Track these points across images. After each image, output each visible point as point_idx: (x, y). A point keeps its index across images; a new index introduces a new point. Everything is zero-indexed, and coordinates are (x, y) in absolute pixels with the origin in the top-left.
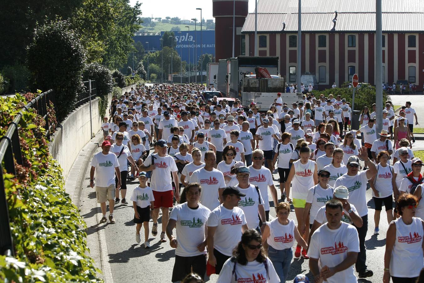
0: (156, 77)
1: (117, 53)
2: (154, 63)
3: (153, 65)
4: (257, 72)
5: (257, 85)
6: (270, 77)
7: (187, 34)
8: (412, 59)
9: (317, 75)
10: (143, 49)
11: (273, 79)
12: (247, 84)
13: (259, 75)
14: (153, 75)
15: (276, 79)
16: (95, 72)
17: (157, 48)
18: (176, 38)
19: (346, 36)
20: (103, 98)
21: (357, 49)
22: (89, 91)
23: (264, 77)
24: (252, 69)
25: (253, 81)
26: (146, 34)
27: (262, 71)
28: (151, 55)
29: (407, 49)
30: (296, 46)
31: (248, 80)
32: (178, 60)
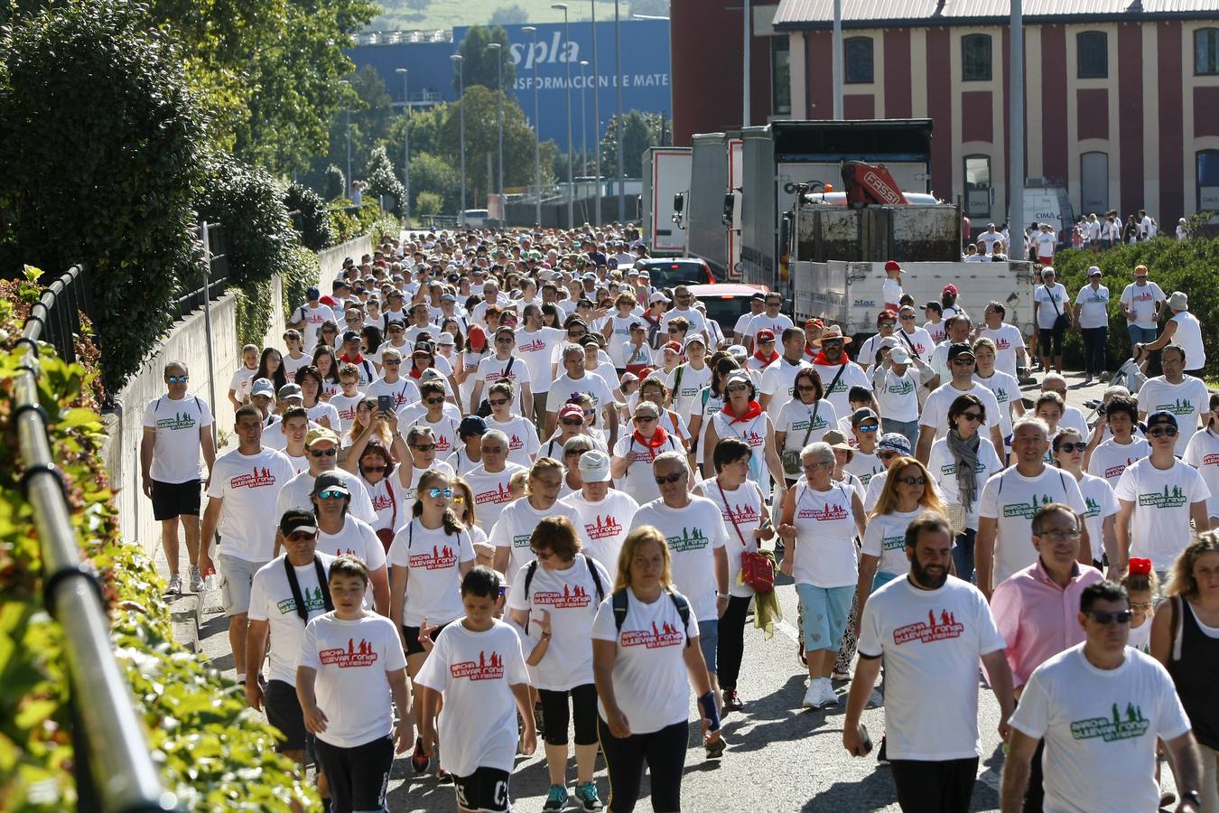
0: (438, 207)
1: (289, 115)
2: (427, 151)
3: (425, 158)
4: (851, 181)
5: (852, 235)
6: (903, 200)
7: (557, 35)
9: (1074, 186)
10: (386, 97)
11: (914, 208)
12: (810, 230)
13: (860, 194)
14: (426, 197)
15: (925, 209)
16: (219, 193)
17: (438, 93)
18: (513, 51)
19: (1187, 32)
20: (251, 292)
23: (876, 199)
24: (830, 170)
25: (835, 218)
26: (395, 39)
27: (869, 178)
28: (419, 119)
30: (988, 77)
31: (817, 215)
32: (525, 136)
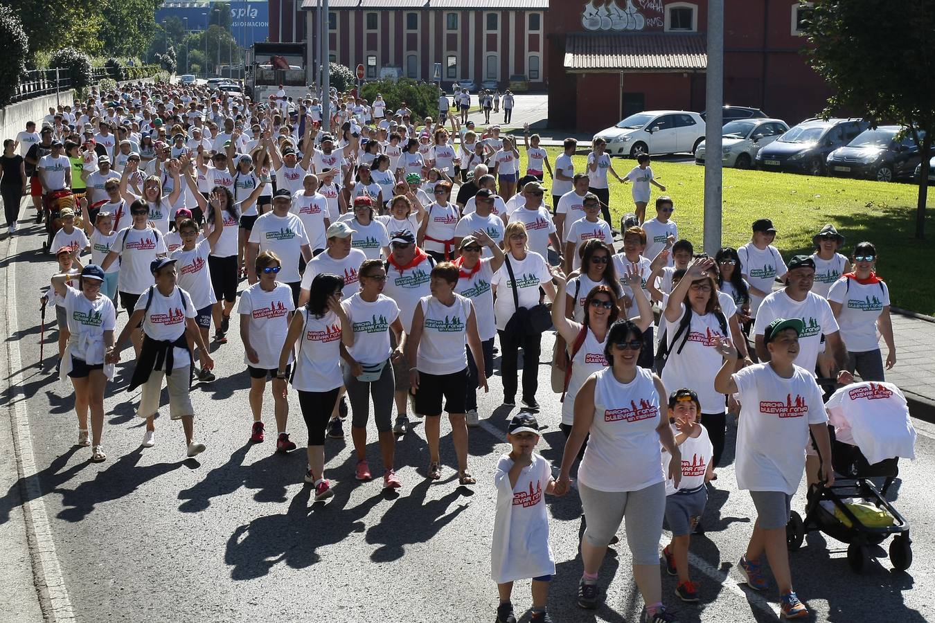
0: (199, 70)
2: (196, 49)
4: (273, 61)
5: (273, 78)
6: (289, 68)
7: (249, 6)
8: (534, 46)
9: (405, 67)
10: (182, 28)
11: (292, 70)
12: (259, 76)
13: (276, 66)
14: (195, 66)
15: (296, 71)
17: (203, 27)
18: (232, 11)
19: (445, 14)
20: (79, 90)
21: (459, 32)
22: (56, 81)
23: (281, 68)
24: (268, 58)
25: (267, 72)
26: (195, 5)
27: (279, 61)
28: (193, 36)
29: (528, 32)
30: (376, 28)
31: (262, 72)
32: (232, 44)
